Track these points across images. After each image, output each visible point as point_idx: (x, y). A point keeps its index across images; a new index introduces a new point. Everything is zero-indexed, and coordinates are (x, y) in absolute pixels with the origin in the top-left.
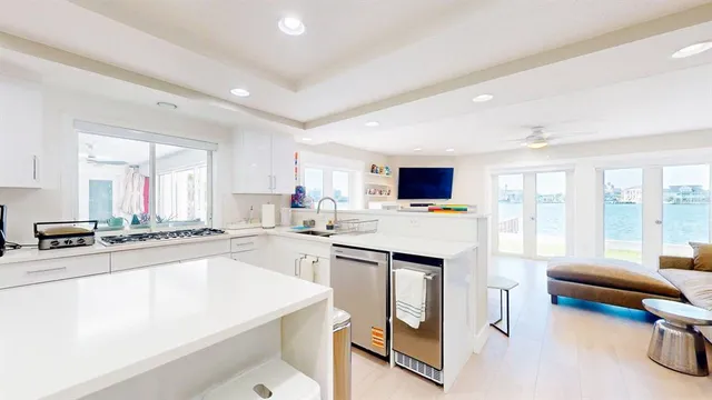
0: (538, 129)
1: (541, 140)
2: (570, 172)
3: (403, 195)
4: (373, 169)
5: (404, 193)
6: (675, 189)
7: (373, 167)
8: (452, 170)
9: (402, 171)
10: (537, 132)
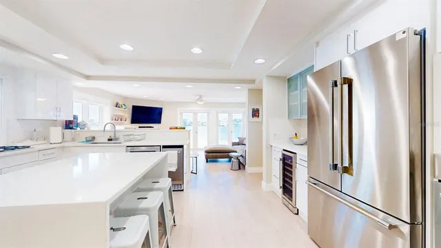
0: (201, 96)
1: (202, 101)
2: (208, 114)
3: (134, 121)
4: (117, 105)
5: (134, 120)
6: (235, 120)
7: (117, 104)
8: (162, 109)
9: (134, 107)
10: (200, 98)
